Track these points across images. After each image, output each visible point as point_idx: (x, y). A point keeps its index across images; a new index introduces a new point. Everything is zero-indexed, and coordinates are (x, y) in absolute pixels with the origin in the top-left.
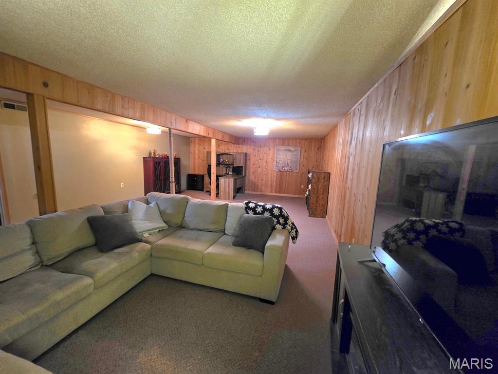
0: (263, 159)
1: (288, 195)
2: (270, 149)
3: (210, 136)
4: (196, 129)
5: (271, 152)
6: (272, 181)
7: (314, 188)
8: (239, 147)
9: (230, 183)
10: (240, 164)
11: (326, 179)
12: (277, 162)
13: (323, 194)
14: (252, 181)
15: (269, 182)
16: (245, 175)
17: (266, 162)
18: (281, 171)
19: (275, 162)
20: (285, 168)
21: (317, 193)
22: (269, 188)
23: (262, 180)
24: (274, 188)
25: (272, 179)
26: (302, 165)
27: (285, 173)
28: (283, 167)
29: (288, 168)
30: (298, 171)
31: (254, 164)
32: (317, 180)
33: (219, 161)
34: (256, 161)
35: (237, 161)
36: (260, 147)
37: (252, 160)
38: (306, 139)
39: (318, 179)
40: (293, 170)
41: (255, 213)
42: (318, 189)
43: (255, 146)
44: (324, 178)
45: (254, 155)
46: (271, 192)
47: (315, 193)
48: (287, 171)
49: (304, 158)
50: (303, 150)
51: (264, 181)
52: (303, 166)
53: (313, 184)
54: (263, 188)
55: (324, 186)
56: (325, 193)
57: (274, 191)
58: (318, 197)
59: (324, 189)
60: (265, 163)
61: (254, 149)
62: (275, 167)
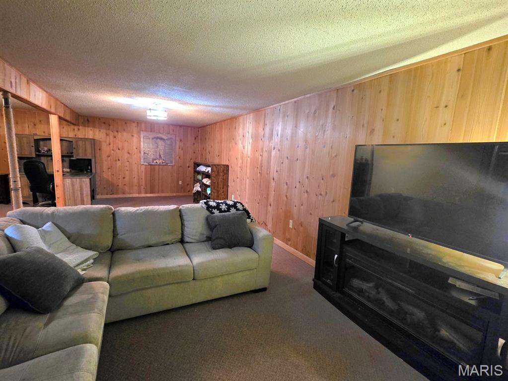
0: (123, 149)
1: (163, 195)
2: (132, 136)
3: (53, 110)
4: (38, 97)
5: (135, 139)
6: (139, 179)
7: (215, 183)
8: (79, 129)
9: (84, 186)
10: (86, 155)
11: (225, 172)
12: (144, 153)
13: (223, 188)
14: (107, 180)
15: (136, 181)
16: (96, 172)
17: (129, 153)
18: (151, 165)
19: (142, 153)
20: (157, 161)
21: (218, 187)
22: (136, 188)
23: (124, 178)
24: (143, 187)
25: (138, 176)
26: (178, 157)
27: (157, 167)
28: (154, 160)
29: (161, 161)
30: (173, 164)
31: (109, 156)
32: (216, 173)
33: (39, 151)
34: (112, 152)
35: (80, 151)
36: (117, 132)
37: (106, 149)
38: (181, 126)
39: (218, 173)
40: (167, 164)
41: (221, 211)
42: (218, 183)
43: (109, 129)
44: (223, 171)
45: (108, 143)
46: (140, 193)
47: (216, 187)
48: (159, 165)
49: (179, 148)
50: (178, 138)
51: (127, 178)
52: (180, 158)
53: (213, 178)
54: (127, 189)
55: (223, 179)
56: (225, 186)
57: (143, 191)
58: (218, 192)
59: (223, 182)
60: (126, 155)
61: (107, 135)
62: (142, 160)
